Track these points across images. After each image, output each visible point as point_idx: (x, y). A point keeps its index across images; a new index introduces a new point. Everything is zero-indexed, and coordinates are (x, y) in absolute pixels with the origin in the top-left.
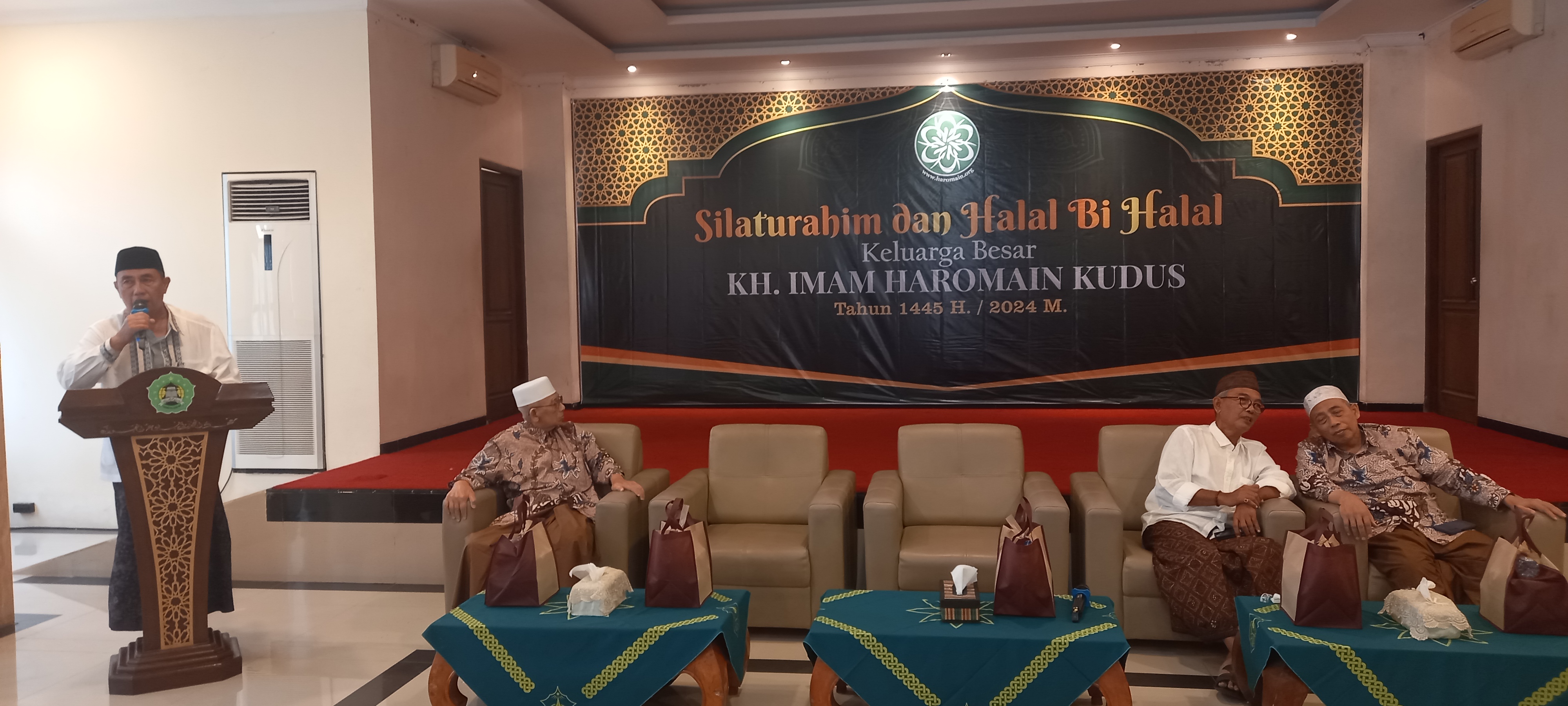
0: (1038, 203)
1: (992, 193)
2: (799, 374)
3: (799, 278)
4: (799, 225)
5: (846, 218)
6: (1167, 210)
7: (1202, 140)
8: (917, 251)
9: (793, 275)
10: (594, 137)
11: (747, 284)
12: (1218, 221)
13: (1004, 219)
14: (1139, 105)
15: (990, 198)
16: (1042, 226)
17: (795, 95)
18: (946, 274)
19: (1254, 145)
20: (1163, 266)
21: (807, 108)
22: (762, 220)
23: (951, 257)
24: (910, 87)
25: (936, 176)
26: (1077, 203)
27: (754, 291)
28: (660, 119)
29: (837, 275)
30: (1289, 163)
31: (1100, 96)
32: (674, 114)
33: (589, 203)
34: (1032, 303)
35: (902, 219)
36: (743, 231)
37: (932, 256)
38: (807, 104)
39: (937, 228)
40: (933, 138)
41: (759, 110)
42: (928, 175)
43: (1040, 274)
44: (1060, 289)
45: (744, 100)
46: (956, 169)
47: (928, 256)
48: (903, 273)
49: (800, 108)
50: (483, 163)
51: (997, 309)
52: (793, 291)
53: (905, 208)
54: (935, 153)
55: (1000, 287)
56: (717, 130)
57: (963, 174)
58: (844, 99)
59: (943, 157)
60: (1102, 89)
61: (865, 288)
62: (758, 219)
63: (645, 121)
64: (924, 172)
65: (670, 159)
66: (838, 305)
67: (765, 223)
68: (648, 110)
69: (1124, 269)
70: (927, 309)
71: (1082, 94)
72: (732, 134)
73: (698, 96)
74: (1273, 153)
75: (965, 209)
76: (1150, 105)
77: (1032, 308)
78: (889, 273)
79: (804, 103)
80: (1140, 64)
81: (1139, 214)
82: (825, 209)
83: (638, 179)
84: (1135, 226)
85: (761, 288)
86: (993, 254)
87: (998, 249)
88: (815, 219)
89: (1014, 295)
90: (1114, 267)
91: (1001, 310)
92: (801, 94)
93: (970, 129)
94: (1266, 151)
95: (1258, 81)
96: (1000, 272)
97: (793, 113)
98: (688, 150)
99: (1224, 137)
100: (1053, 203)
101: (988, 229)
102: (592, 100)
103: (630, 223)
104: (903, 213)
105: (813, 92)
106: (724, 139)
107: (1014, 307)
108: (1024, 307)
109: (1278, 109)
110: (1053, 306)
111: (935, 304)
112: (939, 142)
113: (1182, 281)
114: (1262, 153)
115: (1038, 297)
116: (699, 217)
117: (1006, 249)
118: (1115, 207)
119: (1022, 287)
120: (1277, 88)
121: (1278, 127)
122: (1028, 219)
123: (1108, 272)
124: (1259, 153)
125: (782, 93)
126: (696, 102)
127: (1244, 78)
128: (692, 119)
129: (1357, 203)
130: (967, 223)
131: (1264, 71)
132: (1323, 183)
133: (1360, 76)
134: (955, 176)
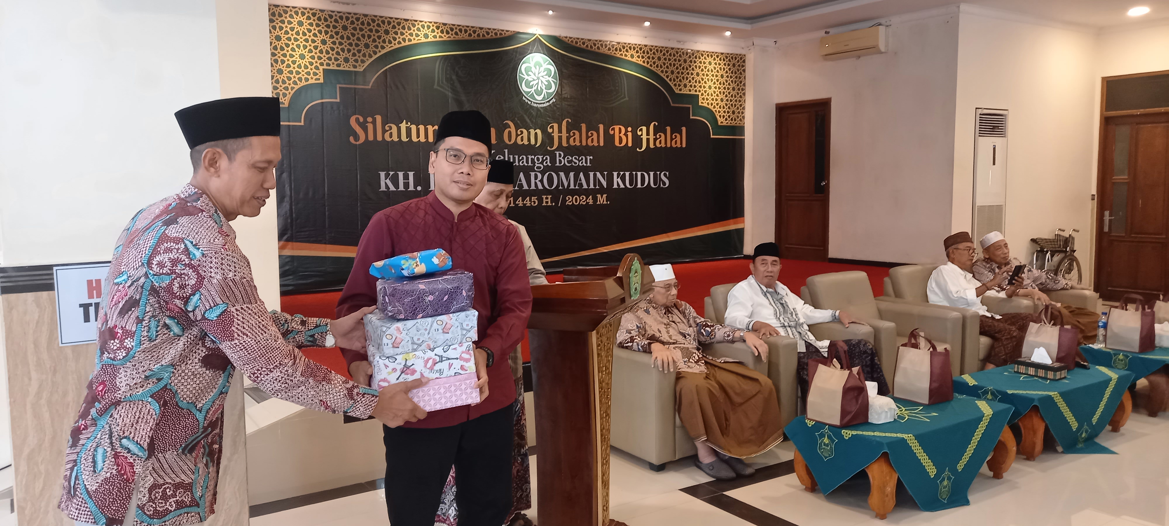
0: (592, 127)
1: (567, 117)
6: (660, 136)
7: (676, 92)
8: (521, 158)
11: (395, 181)
12: (684, 144)
13: (574, 137)
14: (645, 65)
15: (565, 121)
16: (595, 143)
17: (431, 25)
18: (540, 176)
19: (700, 98)
20: (658, 173)
21: (440, 37)
22: (406, 127)
23: (542, 163)
24: (513, 31)
25: (531, 102)
26: (614, 128)
27: (401, 188)
28: (315, 29)
30: (715, 111)
31: (626, 56)
32: (328, 26)
34: (591, 197)
35: (510, 133)
36: (391, 135)
37: (530, 162)
38: (440, 34)
39: (533, 142)
40: (530, 73)
41: (402, 34)
42: (527, 101)
43: (595, 177)
44: (605, 187)
45: (389, 23)
46: (544, 97)
47: (527, 162)
49: (435, 37)
51: (570, 202)
53: (512, 124)
54: (531, 84)
55: (572, 187)
56: (367, 46)
57: (549, 102)
58: (467, 34)
59: (535, 88)
60: (627, 51)
62: (403, 126)
63: (301, 29)
64: (524, 98)
65: (325, 67)
67: (409, 131)
68: (303, 19)
69: (639, 174)
70: (528, 202)
71: (616, 53)
72: (380, 52)
73: (350, 13)
74: (708, 104)
75: (550, 128)
76: (651, 66)
77: (591, 201)
79: (438, 33)
80: (646, 37)
81: (647, 138)
83: (295, 83)
84: (644, 146)
85: (406, 185)
86: (568, 162)
87: (570, 158)
89: (579, 192)
90: (634, 173)
91: (573, 202)
92: (435, 25)
93: (553, 68)
94: (705, 103)
95: (701, 58)
96: (572, 174)
97: (429, 40)
98: (341, 61)
99: (687, 91)
100: (601, 127)
103: (291, 123)
104: (510, 128)
105: (445, 24)
106: (373, 55)
107: (580, 200)
108: (586, 200)
109: (710, 77)
110: (602, 199)
111: (533, 198)
112: (533, 76)
113: (668, 183)
115: (593, 193)
116: (353, 121)
117: (575, 158)
118: (634, 133)
119: (585, 186)
120: (710, 63)
121: (710, 87)
122: (587, 137)
123: (631, 176)
124: (702, 103)
125: (421, 21)
126: (347, 19)
127: (695, 55)
128: (346, 34)
129: (743, 137)
130: (551, 139)
131: (704, 52)
132: (729, 124)
133: (744, 61)
134: (544, 103)
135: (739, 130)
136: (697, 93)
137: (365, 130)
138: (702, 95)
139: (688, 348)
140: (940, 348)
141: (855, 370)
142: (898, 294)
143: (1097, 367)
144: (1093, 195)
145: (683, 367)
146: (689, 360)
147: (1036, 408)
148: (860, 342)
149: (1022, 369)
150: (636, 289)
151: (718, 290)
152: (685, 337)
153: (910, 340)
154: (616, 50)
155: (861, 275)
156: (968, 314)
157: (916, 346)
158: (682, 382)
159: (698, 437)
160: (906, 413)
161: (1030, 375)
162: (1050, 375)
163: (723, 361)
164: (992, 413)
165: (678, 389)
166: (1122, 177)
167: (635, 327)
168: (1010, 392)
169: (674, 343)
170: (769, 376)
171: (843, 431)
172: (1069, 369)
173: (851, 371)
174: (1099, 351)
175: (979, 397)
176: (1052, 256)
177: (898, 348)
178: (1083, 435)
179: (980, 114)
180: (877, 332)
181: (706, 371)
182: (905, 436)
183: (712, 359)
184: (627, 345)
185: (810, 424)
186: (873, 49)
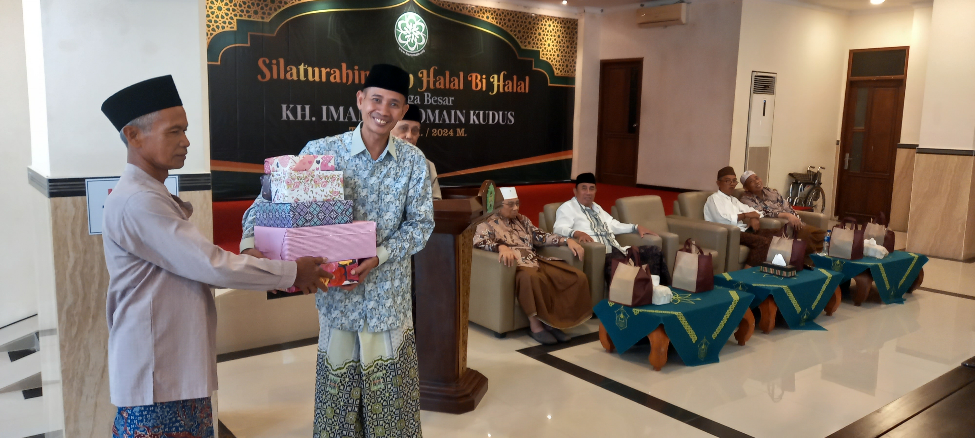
0: (454, 73)
1: (434, 65)
3: (328, 110)
4: (328, 75)
5: (357, 73)
6: (508, 83)
7: (522, 48)
9: (324, 108)
11: (294, 112)
12: (527, 90)
13: (439, 81)
15: (433, 68)
16: (456, 87)
19: (541, 53)
20: (506, 112)
22: (304, 69)
25: (406, 52)
26: (472, 75)
27: (299, 118)
29: (351, 109)
30: (552, 64)
31: (483, 17)
34: (452, 130)
36: (291, 75)
40: (405, 28)
42: (402, 51)
43: (455, 114)
44: (464, 123)
46: (416, 49)
51: (435, 134)
52: (324, 118)
54: (406, 37)
55: (437, 121)
56: (273, 1)
57: (420, 52)
59: (409, 41)
60: (484, 13)
62: (302, 68)
64: (400, 49)
65: (238, 18)
67: (306, 72)
69: (491, 113)
71: (475, 14)
72: (283, 6)
75: (420, 73)
76: (502, 26)
77: (451, 133)
81: (498, 84)
82: (344, 66)
83: (213, 30)
84: (495, 90)
85: (303, 116)
86: (435, 101)
87: (436, 98)
88: (338, 72)
89: (443, 125)
90: (487, 112)
91: (437, 135)
93: (423, 25)
94: (545, 57)
95: (543, 21)
96: (437, 112)
98: (251, 13)
99: (530, 48)
100: (462, 74)
106: (277, 9)
107: (443, 133)
108: (448, 132)
109: (549, 36)
110: (461, 132)
112: (407, 31)
113: (513, 121)
115: (454, 127)
116: (260, 62)
117: (440, 99)
118: (488, 79)
119: (447, 121)
120: (550, 26)
121: (549, 45)
122: (450, 82)
123: (484, 114)
124: (542, 57)
127: (539, 18)
129: (574, 86)
130: (422, 82)
131: (545, 16)
132: (563, 75)
133: (577, 25)
134: (415, 53)
135: (571, 80)
136: (539, 49)
137: (271, 70)
138: (543, 51)
139: (525, 250)
140: (706, 253)
141: (644, 266)
142: (683, 213)
143: (819, 269)
144: (838, 141)
145: (521, 262)
146: (526, 258)
147: (771, 297)
148: (652, 247)
149: (765, 269)
150: (491, 205)
151: (549, 207)
152: (524, 241)
153: (685, 247)
154: (475, 12)
155: (657, 199)
156: (732, 229)
157: (689, 251)
158: (520, 274)
159: (531, 313)
160: (678, 298)
161: (770, 274)
162: (784, 274)
163: (551, 260)
164: (739, 299)
165: (517, 279)
166: (860, 128)
167: (487, 233)
168: (754, 285)
169: (515, 246)
170: (584, 270)
171: (633, 309)
172: (798, 271)
173: (641, 268)
174: (823, 258)
175: (733, 288)
176: (804, 187)
177: (677, 252)
178: (805, 317)
179: (755, 76)
180: (664, 241)
181: (538, 266)
182: (676, 313)
183: (543, 258)
184: (481, 246)
185: (611, 304)
186: (677, 21)
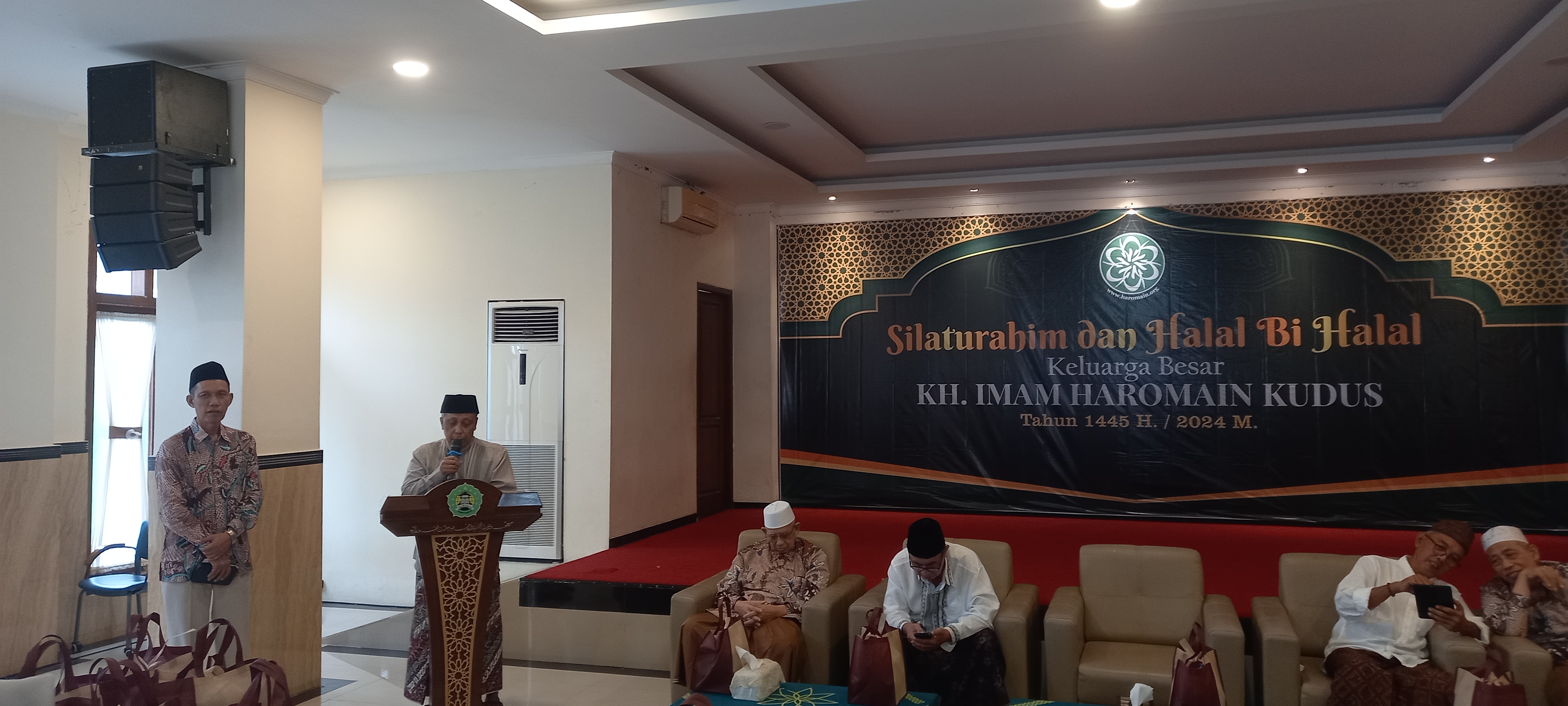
0: (1225, 320)
1: (1177, 310)
2: (985, 482)
3: (986, 389)
4: (987, 340)
5: (1032, 334)
6: (1362, 329)
7: (1397, 261)
8: (1103, 366)
9: (980, 387)
10: (797, 260)
11: (935, 394)
12: (1417, 340)
13: (1190, 337)
14: (1329, 226)
15: (1176, 315)
16: (1230, 343)
17: (983, 219)
18: (1132, 388)
19: (1453, 265)
20: (1358, 385)
21: (994, 231)
22: (951, 335)
23: (1136, 372)
24: (1095, 211)
25: (1121, 294)
26: (1266, 321)
27: (943, 402)
28: (856, 242)
29: (1023, 388)
30: (1491, 283)
31: (1288, 217)
32: (869, 237)
33: (791, 319)
34: (1221, 418)
35: (1087, 335)
36: (932, 344)
37: (1117, 371)
38: (994, 227)
39: (1122, 344)
40: (1118, 258)
41: (949, 234)
42: (1113, 294)
43: (1229, 390)
44: (1249, 405)
45: (934, 224)
46: (1141, 288)
47: (1113, 371)
48: (1088, 387)
49: (988, 231)
50: (700, 286)
51: (1184, 424)
52: (981, 402)
53: (1090, 324)
54: (1120, 272)
55: (1187, 402)
56: (909, 252)
57: (1148, 292)
58: (1029, 223)
59: (1127, 276)
60: (1290, 211)
61: (1051, 400)
62: (947, 333)
63: (843, 244)
64: (1109, 291)
66: (1024, 416)
67: (953, 338)
68: (846, 234)
69: (1317, 387)
70: (1113, 422)
71: (1270, 216)
72: (923, 256)
73: (892, 221)
74: (1474, 273)
75: (1150, 326)
76: (1340, 226)
77: (1221, 423)
78: (1075, 387)
79: (991, 227)
80: (1330, 187)
81: (1332, 333)
82: (1012, 325)
83: (835, 297)
84: (1327, 344)
85: (949, 398)
86: (1182, 370)
87: (1184, 365)
88: (1002, 335)
89: (1201, 410)
90: (1307, 385)
91: (1189, 425)
92: (989, 218)
93: (1154, 249)
94: (1467, 272)
95: (1456, 202)
96: (1187, 387)
97: (981, 236)
98: (881, 270)
99: (1421, 258)
100: (1241, 321)
101: (1174, 346)
102: (795, 226)
103: (828, 337)
104: (1088, 329)
105: (1000, 216)
106: (915, 260)
107: (1202, 423)
108: (1213, 422)
109: (1478, 230)
110: (1243, 422)
111: (1121, 417)
112: (1123, 262)
113: (1379, 400)
114: (1462, 273)
116: (891, 331)
117: (1193, 365)
118: (1306, 326)
119: (1211, 403)
120: (1477, 209)
121: (1478, 247)
122: (1215, 336)
123: (1300, 389)
124: (1457, 273)
125: (971, 217)
126: (889, 227)
127: (1440, 199)
128: (886, 242)
130: (1152, 340)
131: (1465, 191)
132: (1532, 303)
134: (1136, 295)
136: (1448, 258)
137: (904, 339)
138: (1456, 260)
154: (1269, 211)
